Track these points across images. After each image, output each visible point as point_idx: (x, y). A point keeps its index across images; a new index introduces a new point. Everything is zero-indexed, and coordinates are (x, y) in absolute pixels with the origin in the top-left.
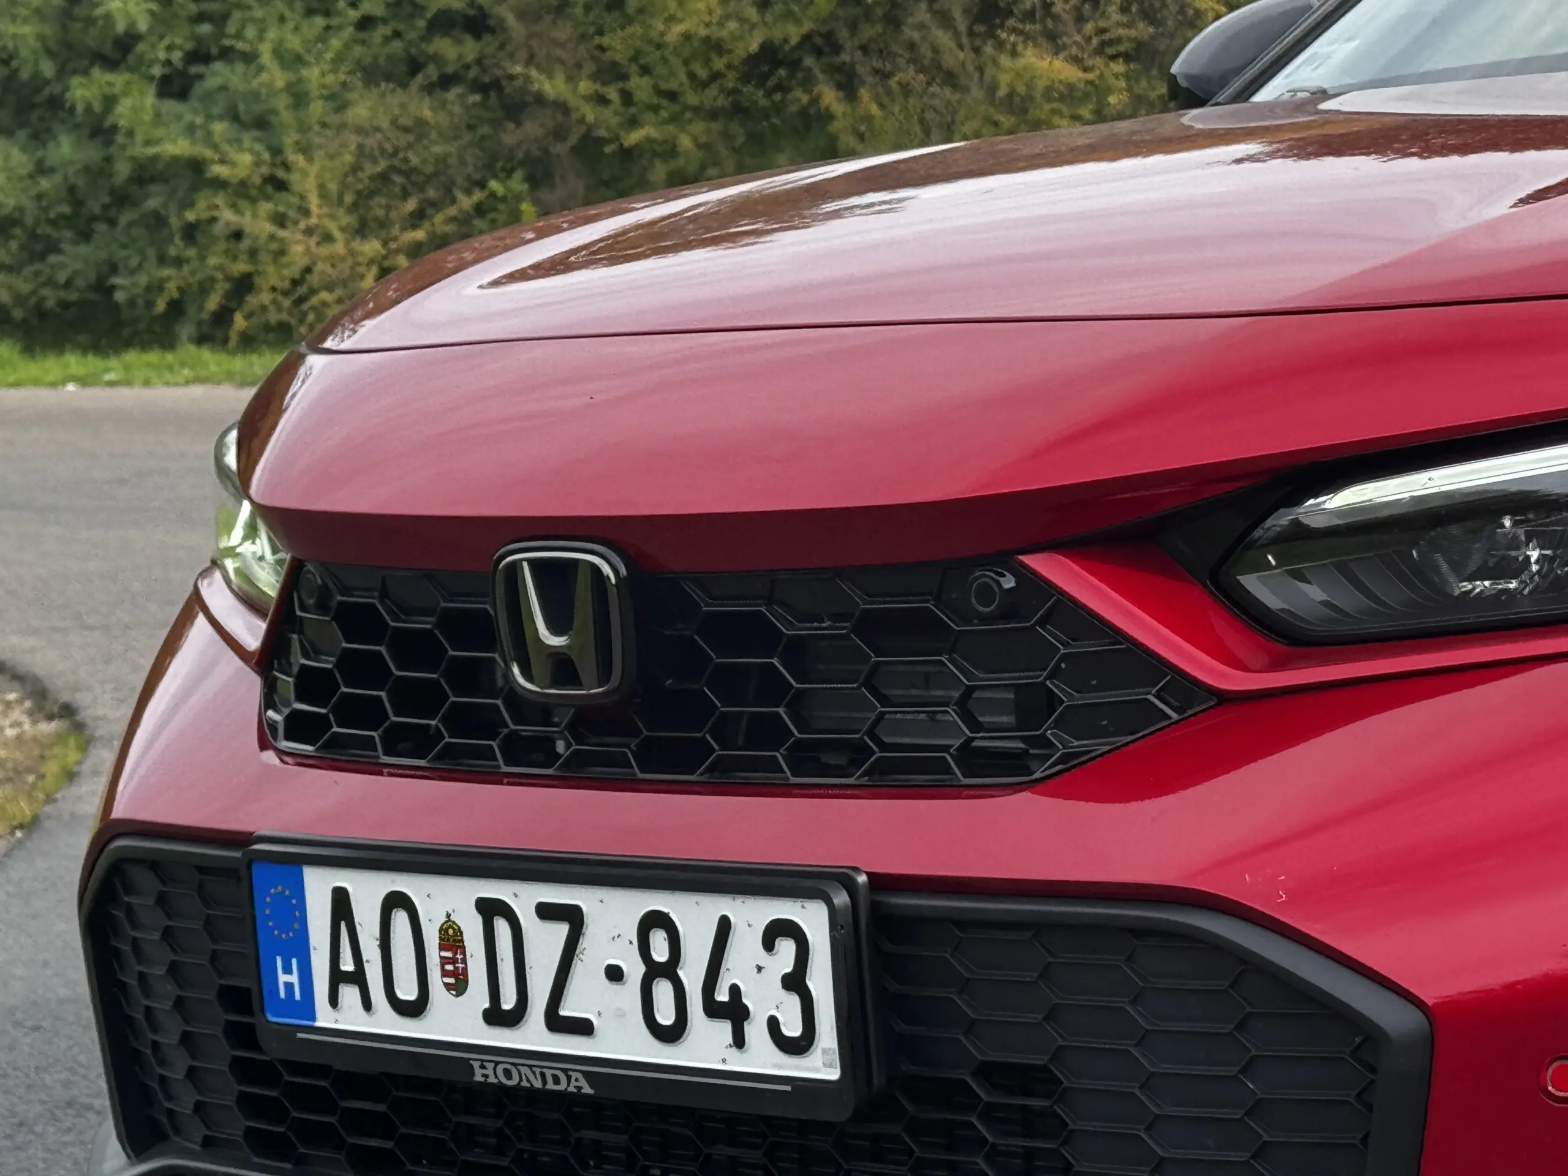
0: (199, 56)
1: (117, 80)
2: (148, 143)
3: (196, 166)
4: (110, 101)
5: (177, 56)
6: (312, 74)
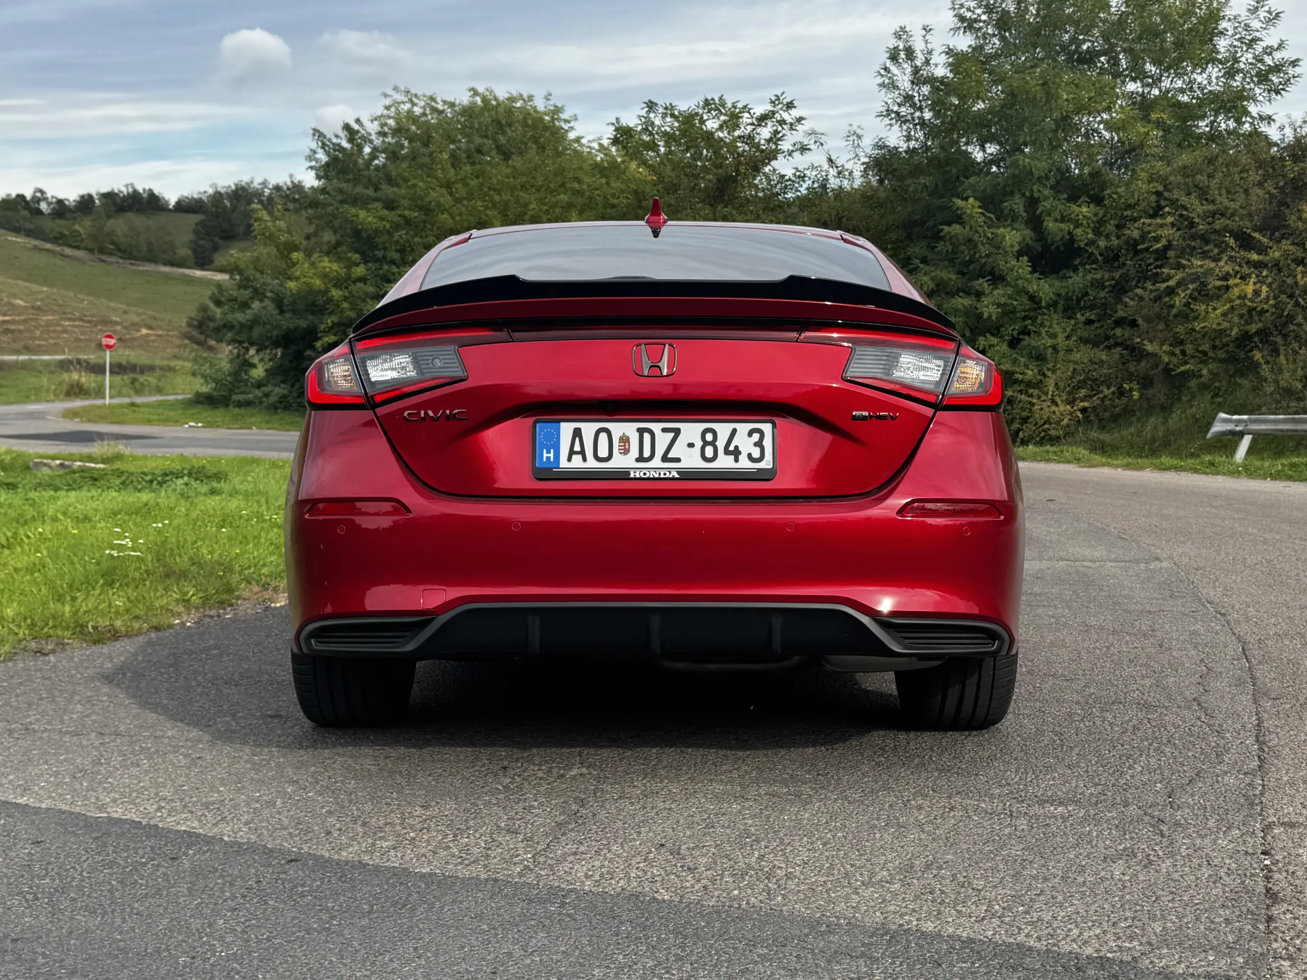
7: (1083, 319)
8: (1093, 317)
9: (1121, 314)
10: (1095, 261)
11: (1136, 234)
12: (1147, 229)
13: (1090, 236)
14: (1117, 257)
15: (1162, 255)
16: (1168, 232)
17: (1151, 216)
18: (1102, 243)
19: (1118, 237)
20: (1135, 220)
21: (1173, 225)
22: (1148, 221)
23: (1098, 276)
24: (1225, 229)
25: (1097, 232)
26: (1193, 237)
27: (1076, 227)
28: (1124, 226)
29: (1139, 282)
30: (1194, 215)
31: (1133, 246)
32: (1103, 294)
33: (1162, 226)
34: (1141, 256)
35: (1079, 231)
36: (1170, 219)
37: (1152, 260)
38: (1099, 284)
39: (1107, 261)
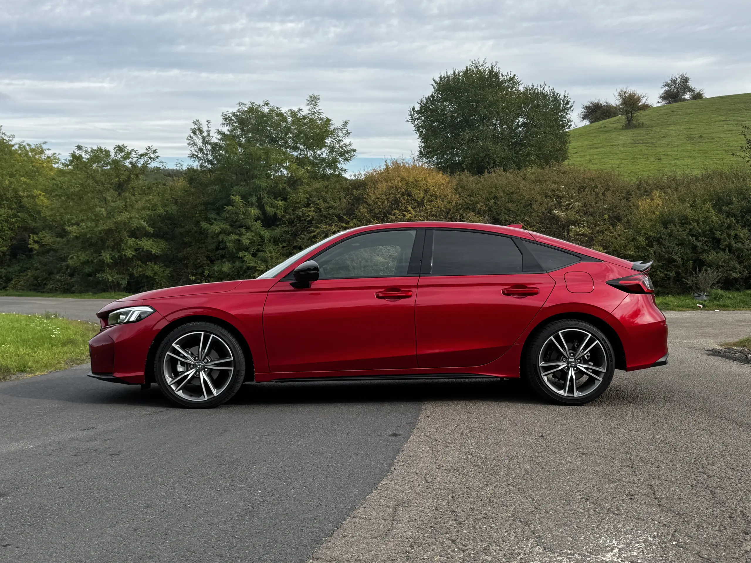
0: (258, 250)
1: (246, 253)
2: (249, 263)
3: (256, 267)
4: (245, 256)
5: (255, 251)
6: (273, 254)
7: (281, 246)
8: (285, 245)
9: (295, 244)
10: (285, 223)
11: (300, 214)
12: (304, 212)
13: (283, 214)
14: (293, 222)
15: (310, 222)
16: (312, 214)
17: (305, 207)
18: (287, 216)
19: (293, 214)
20: (300, 208)
21: (314, 211)
22: (305, 209)
23: (287, 229)
24: (333, 214)
25: (285, 212)
26: (321, 216)
27: (277, 209)
28: (296, 210)
29: (302, 232)
30: (321, 208)
31: (299, 218)
32: (288, 236)
33: (310, 211)
34: (302, 222)
35: (278, 211)
36: (313, 209)
37: (306, 224)
38: (287, 232)
39: (289, 223)
